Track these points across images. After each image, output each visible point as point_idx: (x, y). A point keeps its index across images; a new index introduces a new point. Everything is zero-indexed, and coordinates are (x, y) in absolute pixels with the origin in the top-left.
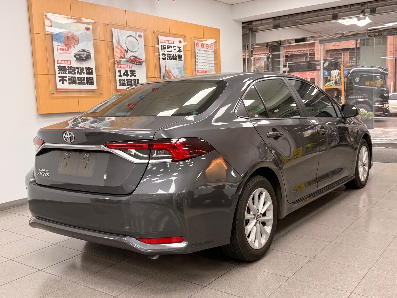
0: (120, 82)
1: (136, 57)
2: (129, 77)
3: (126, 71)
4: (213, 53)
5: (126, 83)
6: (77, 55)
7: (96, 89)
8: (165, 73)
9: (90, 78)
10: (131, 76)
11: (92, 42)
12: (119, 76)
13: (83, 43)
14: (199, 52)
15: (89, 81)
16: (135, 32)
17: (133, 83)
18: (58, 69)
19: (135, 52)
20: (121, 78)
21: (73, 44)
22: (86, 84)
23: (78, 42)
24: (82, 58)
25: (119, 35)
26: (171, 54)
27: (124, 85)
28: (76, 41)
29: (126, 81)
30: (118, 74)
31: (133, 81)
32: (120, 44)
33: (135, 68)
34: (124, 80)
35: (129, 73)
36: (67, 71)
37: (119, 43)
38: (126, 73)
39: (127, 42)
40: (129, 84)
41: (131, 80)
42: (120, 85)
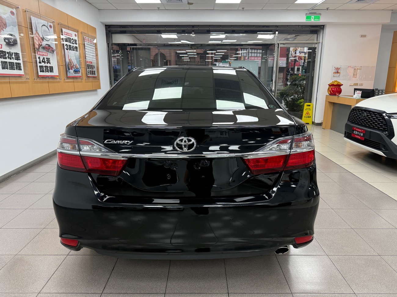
0: (40, 69)
1: (49, 46)
2: (46, 65)
3: (44, 58)
4: (94, 48)
6: (6, 39)
7: (23, 75)
8: (69, 62)
9: (18, 63)
10: (47, 63)
11: (17, 27)
12: (39, 63)
13: (10, 27)
14: (87, 45)
15: (18, 66)
16: (47, 22)
19: (49, 41)
20: (41, 65)
21: (2, 27)
22: (16, 70)
23: (6, 26)
24: (11, 42)
25: (36, 23)
26: (71, 46)
27: (43, 71)
28: (4, 24)
29: (44, 68)
30: (38, 60)
32: (38, 32)
33: (49, 56)
34: (43, 66)
35: (46, 60)
36: (0, 54)
37: (36, 31)
38: (44, 61)
39: (42, 31)
40: (47, 70)
41: (48, 66)
42: (41, 71)
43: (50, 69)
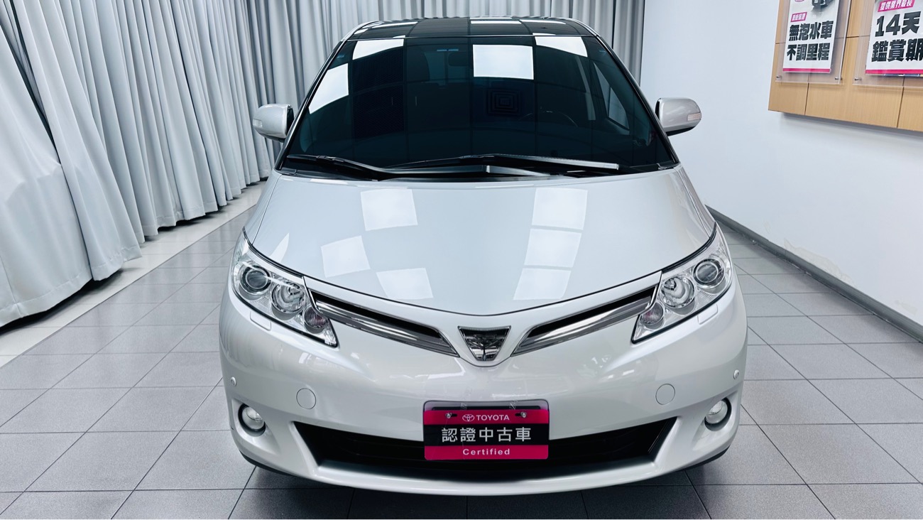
0: (875, 52)
2: (899, 36)
3: (896, 18)
5: (888, 52)
7: (828, 70)
9: (825, 45)
10: (904, 31)
12: (877, 34)
15: (823, 51)
17: (906, 52)
18: (791, 31)
20: (880, 39)
22: (818, 59)
27: (882, 58)
29: (889, 48)
30: (876, 28)
31: (906, 47)
34: (887, 43)
35: (901, 23)
36: (799, 33)
38: (893, 25)
40: (897, 54)
41: (903, 42)
42: (874, 60)
43: (909, 50)
